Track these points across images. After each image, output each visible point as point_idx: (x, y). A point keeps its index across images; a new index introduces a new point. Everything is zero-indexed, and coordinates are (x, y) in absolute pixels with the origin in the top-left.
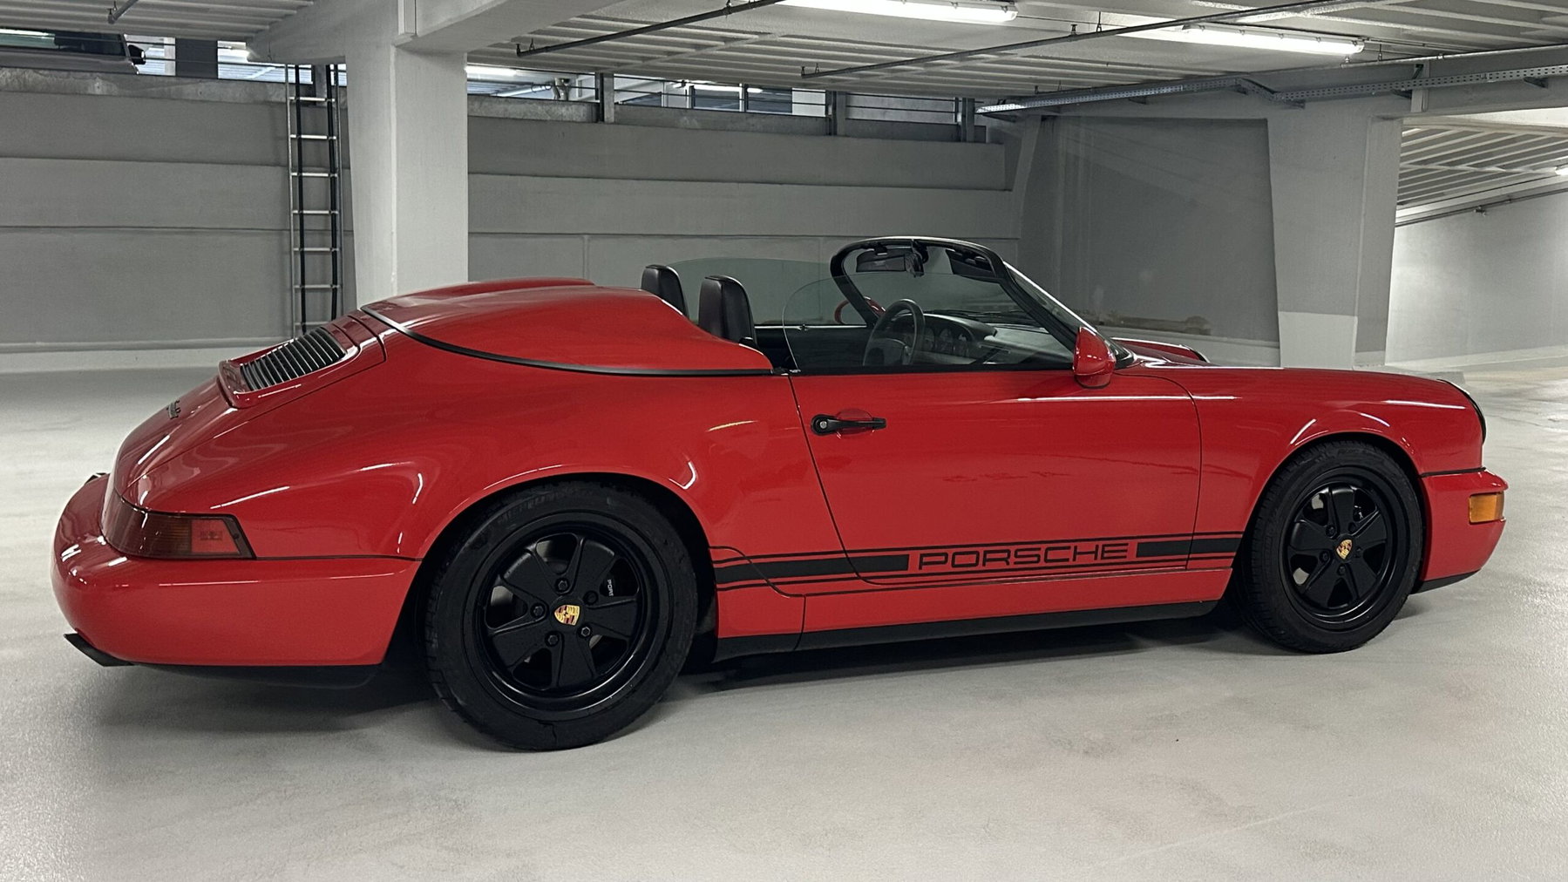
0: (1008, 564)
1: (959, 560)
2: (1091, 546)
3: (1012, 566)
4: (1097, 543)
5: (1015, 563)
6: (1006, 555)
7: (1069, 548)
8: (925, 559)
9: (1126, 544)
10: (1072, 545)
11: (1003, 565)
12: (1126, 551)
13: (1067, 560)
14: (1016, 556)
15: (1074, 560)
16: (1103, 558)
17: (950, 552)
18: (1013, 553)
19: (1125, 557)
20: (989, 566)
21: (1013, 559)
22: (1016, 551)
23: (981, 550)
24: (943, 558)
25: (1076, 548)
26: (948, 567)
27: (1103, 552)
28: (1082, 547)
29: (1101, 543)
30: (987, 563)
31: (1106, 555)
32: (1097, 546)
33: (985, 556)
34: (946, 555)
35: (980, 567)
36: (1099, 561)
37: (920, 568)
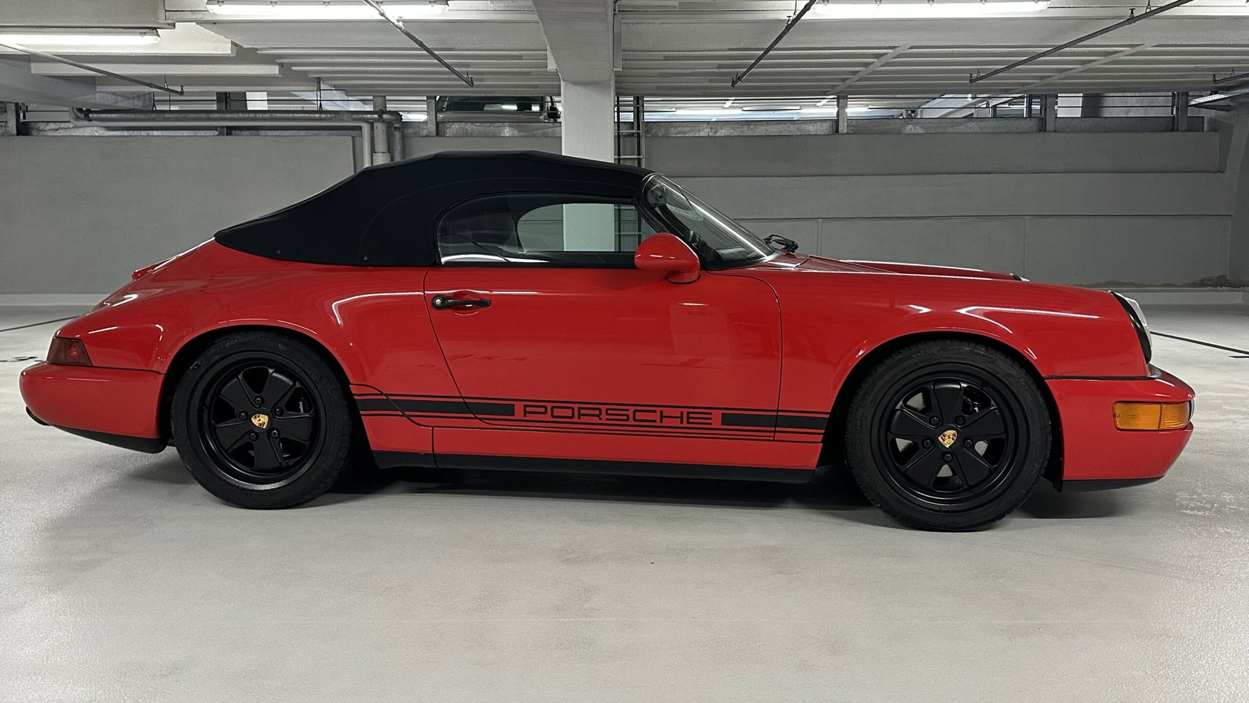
0: (600, 419)
1: (557, 412)
2: (677, 412)
3: (604, 421)
4: (682, 410)
5: (607, 419)
6: (598, 412)
7: (655, 411)
8: (528, 409)
9: (711, 414)
10: (658, 409)
11: (597, 420)
12: (710, 419)
13: (655, 421)
14: (607, 414)
15: (661, 421)
16: (688, 423)
17: (549, 406)
18: (604, 412)
19: (710, 424)
20: (583, 419)
21: (604, 416)
22: (607, 410)
23: (576, 407)
24: (543, 410)
25: (661, 412)
26: (548, 417)
27: (688, 418)
28: (667, 412)
29: (685, 411)
30: (582, 417)
31: (691, 420)
32: (682, 413)
33: (579, 412)
34: (546, 407)
35: (576, 419)
36: (685, 424)
37: (525, 416)
